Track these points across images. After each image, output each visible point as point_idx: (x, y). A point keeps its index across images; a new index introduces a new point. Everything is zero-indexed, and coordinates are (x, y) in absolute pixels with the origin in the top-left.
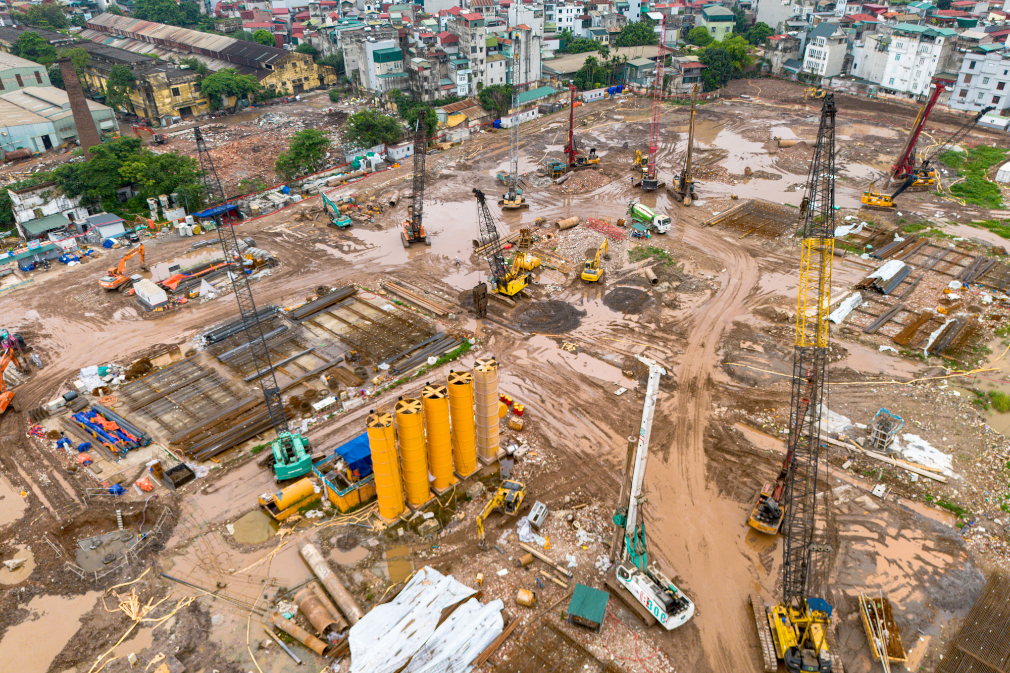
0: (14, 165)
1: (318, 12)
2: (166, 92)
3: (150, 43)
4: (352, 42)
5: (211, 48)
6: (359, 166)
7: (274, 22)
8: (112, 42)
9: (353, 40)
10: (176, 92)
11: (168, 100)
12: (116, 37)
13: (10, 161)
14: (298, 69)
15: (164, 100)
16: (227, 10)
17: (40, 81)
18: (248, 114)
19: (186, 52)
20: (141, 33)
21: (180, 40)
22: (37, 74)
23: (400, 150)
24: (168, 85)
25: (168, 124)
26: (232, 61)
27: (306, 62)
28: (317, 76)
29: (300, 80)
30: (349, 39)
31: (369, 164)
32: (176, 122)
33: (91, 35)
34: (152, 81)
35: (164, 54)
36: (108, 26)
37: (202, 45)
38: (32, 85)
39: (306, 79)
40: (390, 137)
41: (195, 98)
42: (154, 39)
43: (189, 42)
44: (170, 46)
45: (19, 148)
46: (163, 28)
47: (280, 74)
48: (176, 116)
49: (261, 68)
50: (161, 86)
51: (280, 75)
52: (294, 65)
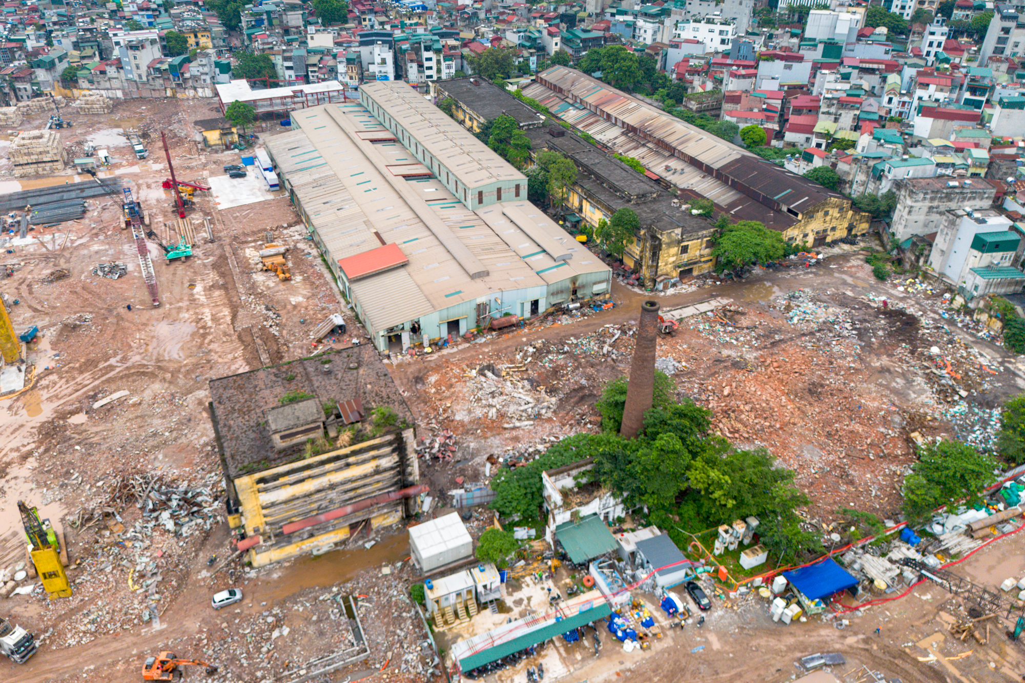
0: (499, 336)
1: (833, 110)
2: (674, 250)
3: (615, 125)
4: (925, 199)
5: (704, 159)
7: (764, 110)
8: (566, 111)
9: (928, 196)
10: (685, 250)
11: (672, 259)
12: (572, 105)
13: (494, 330)
15: (669, 259)
16: (693, 75)
17: (517, 194)
18: (759, 280)
19: (667, 154)
20: (607, 109)
21: (658, 134)
22: (517, 187)
24: (681, 241)
25: (665, 288)
26: (735, 186)
27: (841, 210)
28: (846, 226)
29: (825, 231)
30: (922, 196)
32: (674, 285)
33: (541, 93)
34: (664, 238)
35: (636, 148)
36: (564, 87)
37: (691, 150)
39: (834, 229)
41: (702, 256)
42: (623, 123)
43: (671, 140)
44: (644, 138)
45: (507, 314)
46: (634, 109)
47: (805, 224)
48: (676, 278)
49: (779, 211)
50: (670, 244)
51: (805, 226)
52: (826, 213)
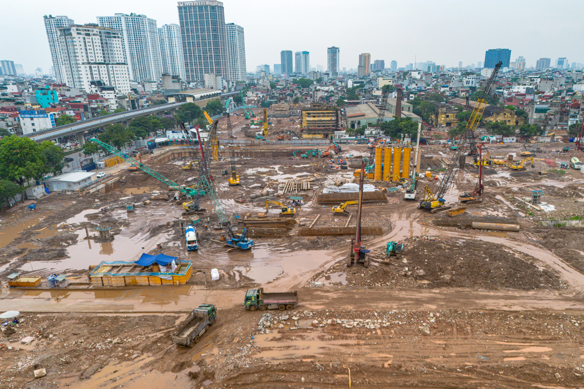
2: (443, 116)
6: (484, 140)
10: (448, 116)
11: (443, 119)
14: (506, 116)
15: (442, 118)
17: (409, 110)
22: (409, 108)
23: (508, 138)
24: (446, 113)
25: (440, 127)
27: (511, 114)
28: (515, 121)
29: (505, 121)
31: (489, 140)
32: (443, 127)
34: (440, 111)
38: (406, 110)
39: (509, 121)
40: (505, 132)
41: (454, 120)
47: (496, 117)
48: (444, 125)
49: (490, 114)
50: (442, 113)
52: (505, 114)
